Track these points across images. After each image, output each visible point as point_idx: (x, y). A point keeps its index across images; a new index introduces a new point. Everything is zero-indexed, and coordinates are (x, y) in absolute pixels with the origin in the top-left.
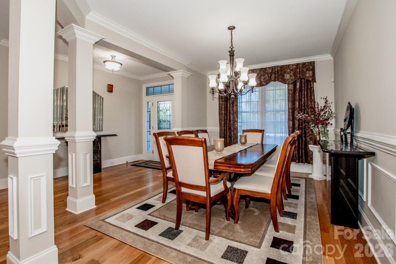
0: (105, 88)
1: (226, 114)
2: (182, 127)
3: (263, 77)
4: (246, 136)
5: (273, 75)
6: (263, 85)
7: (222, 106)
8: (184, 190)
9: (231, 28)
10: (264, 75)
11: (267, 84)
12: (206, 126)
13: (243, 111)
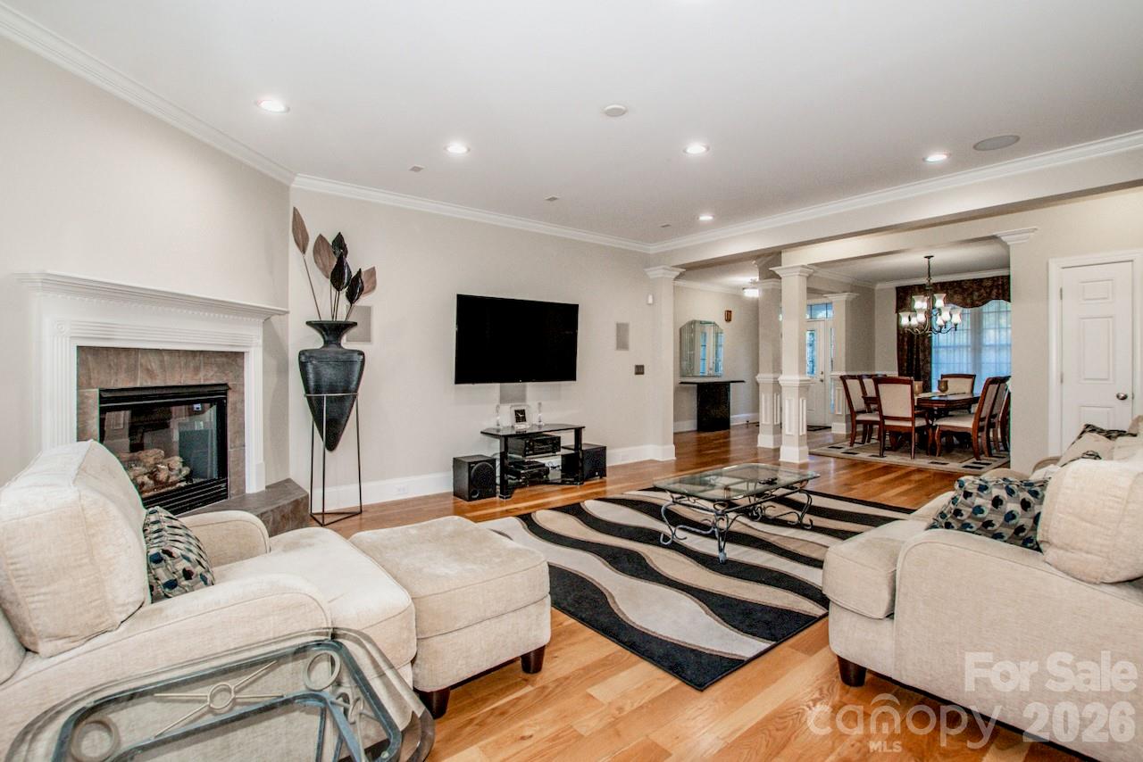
0: (723, 317)
1: (910, 350)
2: (846, 371)
3: (976, 294)
4: (947, 382)
5: (994, 292)
6: (978, 306)
7: (903, 339)
8: (887, 423)
9: (929, 257)
10: (978, 290)
11: (984, 303)
12: (874, 369)
13: (941, 345)
